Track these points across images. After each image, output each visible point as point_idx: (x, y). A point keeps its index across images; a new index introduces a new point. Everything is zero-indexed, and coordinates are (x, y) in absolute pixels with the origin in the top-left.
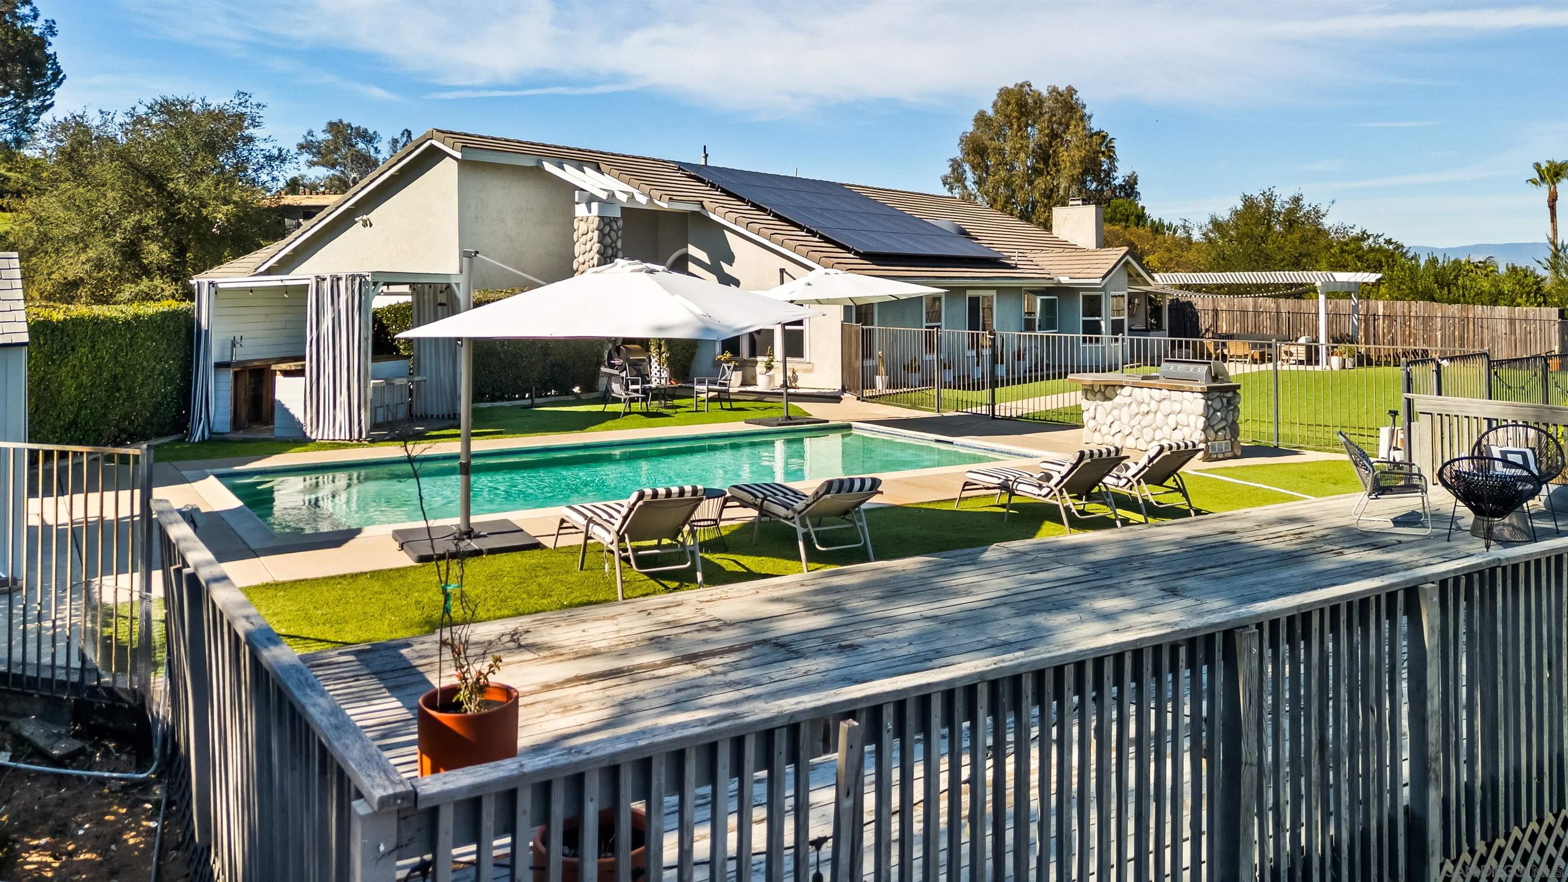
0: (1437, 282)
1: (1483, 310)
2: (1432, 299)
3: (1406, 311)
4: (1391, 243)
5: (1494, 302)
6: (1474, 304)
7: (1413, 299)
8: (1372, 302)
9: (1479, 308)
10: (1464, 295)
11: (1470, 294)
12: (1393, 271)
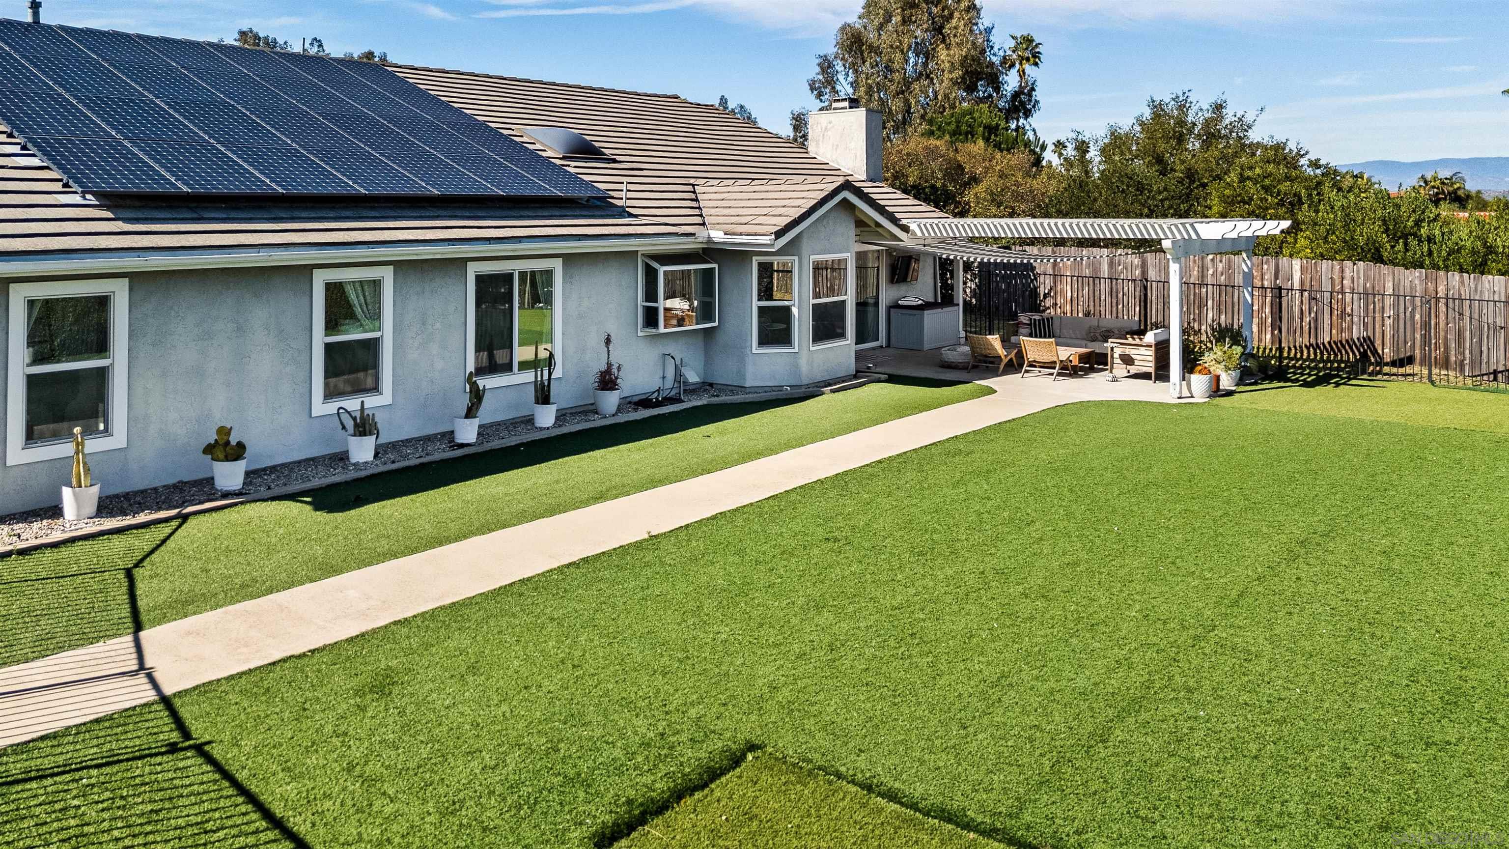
0: (1386, 231)
1: (1462, 282)
2: (1378, 258)
3: (1336, 276)
4: (1319, 167)
5: (1481, 268)
6: (1447, 269)
7: (1349, 259)
8: (1284, 261)
9: (1455, 278)
10: (1430, 253)
11: (1439, 252)
12: (1317, 211)
